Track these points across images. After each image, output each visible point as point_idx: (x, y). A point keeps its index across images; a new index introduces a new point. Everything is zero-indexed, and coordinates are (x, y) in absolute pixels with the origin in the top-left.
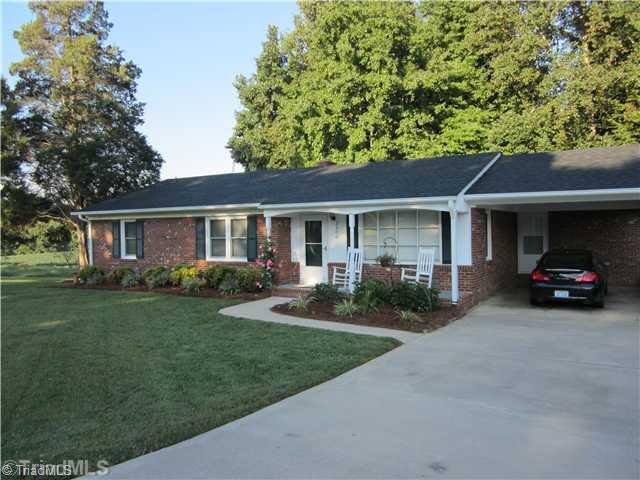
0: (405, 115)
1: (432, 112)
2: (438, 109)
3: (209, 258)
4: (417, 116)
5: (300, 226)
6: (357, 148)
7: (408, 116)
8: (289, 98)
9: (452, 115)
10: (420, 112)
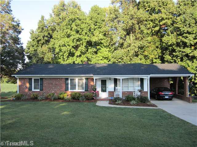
0: (89, 48)
1: (96, 48)
2: (98, 47)
3: (69, 90)
4: (93, 49)
5: (99, 81)
6: (77, 57)
7: (90, 49)
8: (54, 40)
9: (100, 49)
10: (93, 48)
